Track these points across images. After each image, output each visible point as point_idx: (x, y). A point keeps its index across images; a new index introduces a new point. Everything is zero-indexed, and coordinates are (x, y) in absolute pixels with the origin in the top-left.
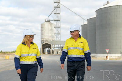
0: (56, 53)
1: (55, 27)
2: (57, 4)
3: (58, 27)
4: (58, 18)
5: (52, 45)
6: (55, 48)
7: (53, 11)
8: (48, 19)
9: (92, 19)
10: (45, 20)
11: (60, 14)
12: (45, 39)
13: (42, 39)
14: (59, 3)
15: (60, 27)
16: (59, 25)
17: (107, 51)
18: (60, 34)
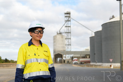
0: (67, 62)
1: (66, 39)
2: (68, 18)
3: (69, 39)
4: (69, 31)
5: (64, 55)
6: (66, 58)
7: (64, 24)
8: (60, 31)
9: (99, 32)
10: (57, 32)
11: (70, 27)
12: (57, 49)
13: (54, 49)
14: (69, 17)
15: (70, 39)
16: (70, 37)
17: (111, 60)
18: (70, 45)
